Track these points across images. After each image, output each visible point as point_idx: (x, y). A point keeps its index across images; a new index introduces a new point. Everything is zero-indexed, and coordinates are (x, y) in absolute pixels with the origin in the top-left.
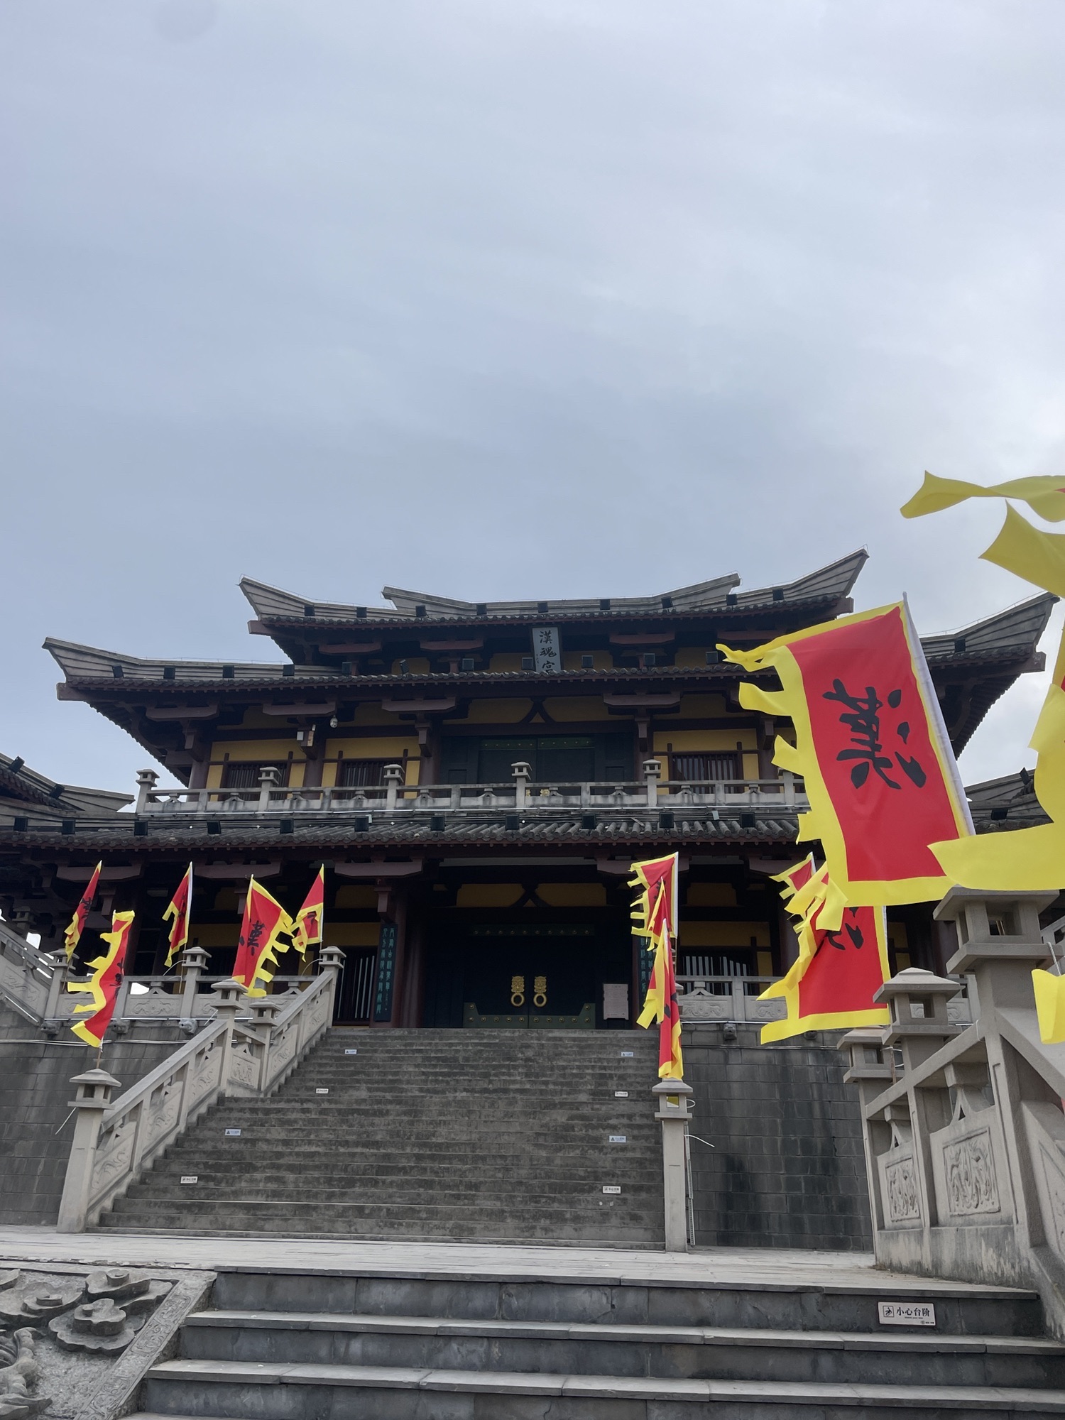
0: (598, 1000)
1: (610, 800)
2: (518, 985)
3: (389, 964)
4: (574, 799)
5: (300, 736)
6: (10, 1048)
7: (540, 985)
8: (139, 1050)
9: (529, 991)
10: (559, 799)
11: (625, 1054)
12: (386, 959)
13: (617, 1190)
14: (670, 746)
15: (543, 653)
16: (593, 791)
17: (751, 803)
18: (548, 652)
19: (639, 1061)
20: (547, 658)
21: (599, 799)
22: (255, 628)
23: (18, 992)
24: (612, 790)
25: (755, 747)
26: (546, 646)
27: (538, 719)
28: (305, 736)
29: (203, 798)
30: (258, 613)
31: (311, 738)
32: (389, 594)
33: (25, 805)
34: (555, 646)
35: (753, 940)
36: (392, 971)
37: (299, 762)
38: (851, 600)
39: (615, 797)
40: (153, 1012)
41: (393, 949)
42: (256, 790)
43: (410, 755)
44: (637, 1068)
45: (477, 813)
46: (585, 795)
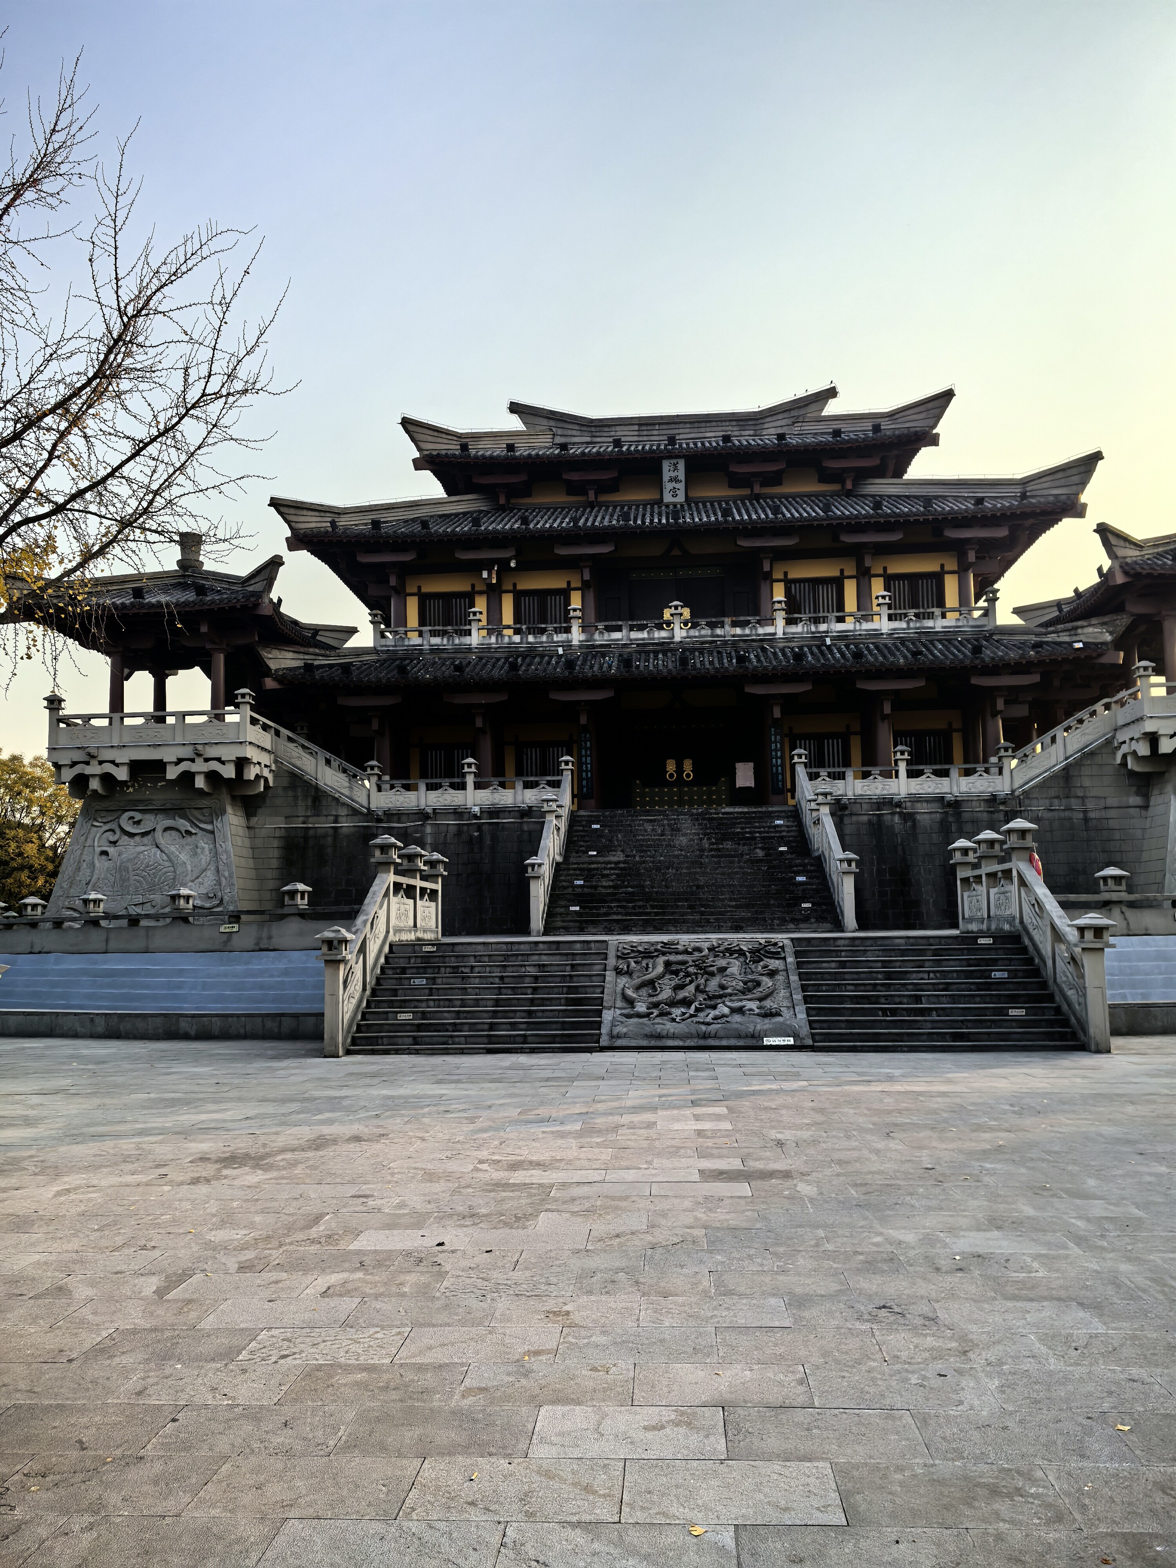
0: (732, 775)
1: (747, 631)
2: (671, 767)
3: (589, 759)
4: (719, 631)
5: (485, 574)
6: (353, 830)
7: (688, 766)
8: (444, 828)
9: (680, 769)
10: (707, 631)
11: (778, 822)
12: (586, 756)
13: (809, 905)
14: (786, 574)
15: (671, 480)
16: (734, 624)
17: (855, 630)
18: (675, 480)
19: (788, 826)
20: (674, 484)
21: (738, 631)
22: (418, 465)
23: (346, 792)
24: (748, 622)
25: (854, 573)
26: (673, 474)
27: (676, 552)
28: (490, 574)
29: (427, 635)
30: (419, 449)
31: (494, 576)
32: (515, 408)
33: (302, 649)
34: (681, 474)
35: (848, 727)
36: (591, 764)
37: (481, 593)
38: (937, 436)
39: (751, 629)
40: (447, 803)
41: (590, 749)
42: (468, 627)
43: (573, 585)
44: (788, 832)
45: (644, 645)
46: (727, 627)
